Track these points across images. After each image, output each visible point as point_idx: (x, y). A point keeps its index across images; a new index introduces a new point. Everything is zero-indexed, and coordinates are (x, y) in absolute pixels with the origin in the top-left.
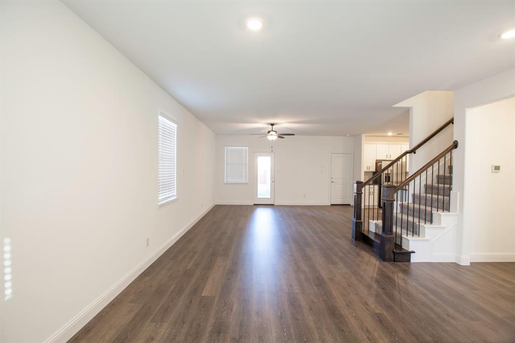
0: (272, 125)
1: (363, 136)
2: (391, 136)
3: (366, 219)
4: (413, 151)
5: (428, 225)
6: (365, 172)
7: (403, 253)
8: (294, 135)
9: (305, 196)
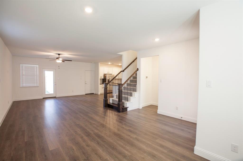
0: (59, 54)
1: (99, 63)
2: (110, 64)
3: (109, 98)
4: (123, 71)
5: (131, 97)
6: (100, 79)
7: (125, 108)
8: (72, 61)
9: (73, 91)
